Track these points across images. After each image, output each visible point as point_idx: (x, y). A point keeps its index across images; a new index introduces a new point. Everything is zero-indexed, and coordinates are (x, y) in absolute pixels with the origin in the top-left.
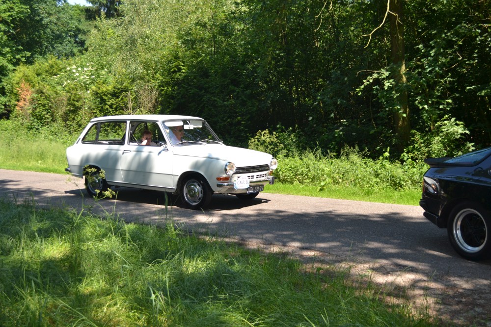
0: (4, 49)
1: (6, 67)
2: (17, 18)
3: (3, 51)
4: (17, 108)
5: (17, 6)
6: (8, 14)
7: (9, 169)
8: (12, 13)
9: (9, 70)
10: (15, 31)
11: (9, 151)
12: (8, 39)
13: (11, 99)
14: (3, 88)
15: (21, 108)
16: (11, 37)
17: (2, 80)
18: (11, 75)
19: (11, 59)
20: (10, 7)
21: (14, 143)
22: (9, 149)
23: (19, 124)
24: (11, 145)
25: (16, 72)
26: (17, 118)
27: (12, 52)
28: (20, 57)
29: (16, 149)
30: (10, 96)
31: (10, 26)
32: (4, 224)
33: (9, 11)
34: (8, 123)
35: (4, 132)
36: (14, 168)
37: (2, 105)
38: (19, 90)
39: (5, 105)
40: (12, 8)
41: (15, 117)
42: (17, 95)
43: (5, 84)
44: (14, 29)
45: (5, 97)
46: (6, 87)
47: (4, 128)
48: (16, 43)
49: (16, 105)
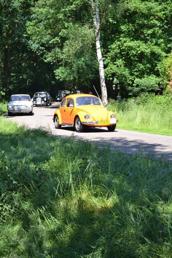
0: (159, 41)
1: (161, 54)
2: (169, 15)
3: (158, 42)
4: (168, 86)
5: (170, 6)
6: (163, 12)
7: (163, 135)
8: (166, 12)
9: (162, 57)
10: (167, 26)
11: (163, 121)
12: (162, 32)
13: (164, 79)
14: (158, 71)
15: (171, 86)
16: (165, 31)
17: (157, 65)
18: (164, 61)
19: (164, 48)
20: (164, 7)
21: (166, 115)
22: (163, 119)
23: (170, 99)
24: (164, 116)
25: (168, 58)
26: (169, 94)
27: (165, 42)
28: (171, 46)
29: (168, 119)
30: (163, 77)
31: (164, 22)
32: (163, 179)
33: (164, 11)
34: (161, 98)
35: (158, 105)
36: (167, 134)
37: (157, 84)
38: (170, 72)
39: (159, 84)
40: (166, 8)
41: (167, 94)
42: (168, 76)
43: (159, 68)
44: (167, 24)
45: (159, 78)
46: (160, 70)
47: (158, 102)
48: (168, 35)
49: (168, 84)
